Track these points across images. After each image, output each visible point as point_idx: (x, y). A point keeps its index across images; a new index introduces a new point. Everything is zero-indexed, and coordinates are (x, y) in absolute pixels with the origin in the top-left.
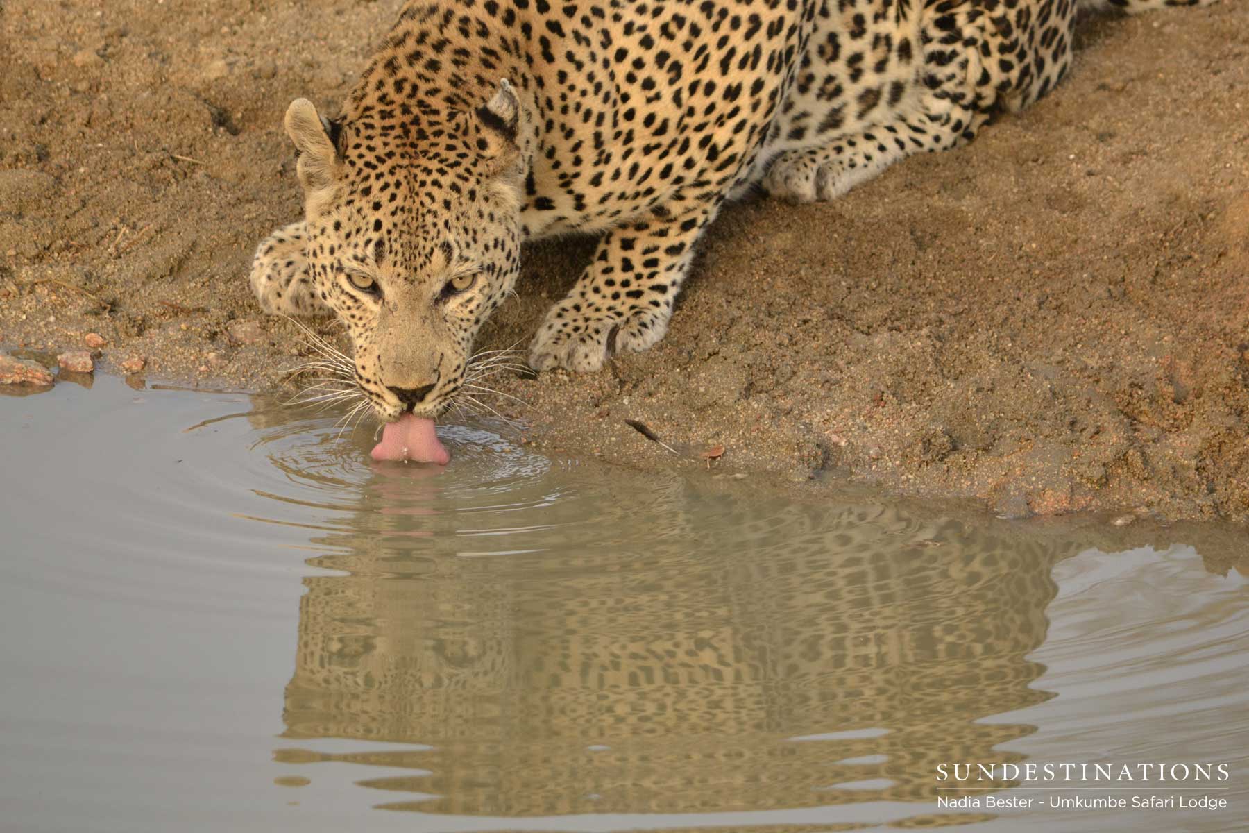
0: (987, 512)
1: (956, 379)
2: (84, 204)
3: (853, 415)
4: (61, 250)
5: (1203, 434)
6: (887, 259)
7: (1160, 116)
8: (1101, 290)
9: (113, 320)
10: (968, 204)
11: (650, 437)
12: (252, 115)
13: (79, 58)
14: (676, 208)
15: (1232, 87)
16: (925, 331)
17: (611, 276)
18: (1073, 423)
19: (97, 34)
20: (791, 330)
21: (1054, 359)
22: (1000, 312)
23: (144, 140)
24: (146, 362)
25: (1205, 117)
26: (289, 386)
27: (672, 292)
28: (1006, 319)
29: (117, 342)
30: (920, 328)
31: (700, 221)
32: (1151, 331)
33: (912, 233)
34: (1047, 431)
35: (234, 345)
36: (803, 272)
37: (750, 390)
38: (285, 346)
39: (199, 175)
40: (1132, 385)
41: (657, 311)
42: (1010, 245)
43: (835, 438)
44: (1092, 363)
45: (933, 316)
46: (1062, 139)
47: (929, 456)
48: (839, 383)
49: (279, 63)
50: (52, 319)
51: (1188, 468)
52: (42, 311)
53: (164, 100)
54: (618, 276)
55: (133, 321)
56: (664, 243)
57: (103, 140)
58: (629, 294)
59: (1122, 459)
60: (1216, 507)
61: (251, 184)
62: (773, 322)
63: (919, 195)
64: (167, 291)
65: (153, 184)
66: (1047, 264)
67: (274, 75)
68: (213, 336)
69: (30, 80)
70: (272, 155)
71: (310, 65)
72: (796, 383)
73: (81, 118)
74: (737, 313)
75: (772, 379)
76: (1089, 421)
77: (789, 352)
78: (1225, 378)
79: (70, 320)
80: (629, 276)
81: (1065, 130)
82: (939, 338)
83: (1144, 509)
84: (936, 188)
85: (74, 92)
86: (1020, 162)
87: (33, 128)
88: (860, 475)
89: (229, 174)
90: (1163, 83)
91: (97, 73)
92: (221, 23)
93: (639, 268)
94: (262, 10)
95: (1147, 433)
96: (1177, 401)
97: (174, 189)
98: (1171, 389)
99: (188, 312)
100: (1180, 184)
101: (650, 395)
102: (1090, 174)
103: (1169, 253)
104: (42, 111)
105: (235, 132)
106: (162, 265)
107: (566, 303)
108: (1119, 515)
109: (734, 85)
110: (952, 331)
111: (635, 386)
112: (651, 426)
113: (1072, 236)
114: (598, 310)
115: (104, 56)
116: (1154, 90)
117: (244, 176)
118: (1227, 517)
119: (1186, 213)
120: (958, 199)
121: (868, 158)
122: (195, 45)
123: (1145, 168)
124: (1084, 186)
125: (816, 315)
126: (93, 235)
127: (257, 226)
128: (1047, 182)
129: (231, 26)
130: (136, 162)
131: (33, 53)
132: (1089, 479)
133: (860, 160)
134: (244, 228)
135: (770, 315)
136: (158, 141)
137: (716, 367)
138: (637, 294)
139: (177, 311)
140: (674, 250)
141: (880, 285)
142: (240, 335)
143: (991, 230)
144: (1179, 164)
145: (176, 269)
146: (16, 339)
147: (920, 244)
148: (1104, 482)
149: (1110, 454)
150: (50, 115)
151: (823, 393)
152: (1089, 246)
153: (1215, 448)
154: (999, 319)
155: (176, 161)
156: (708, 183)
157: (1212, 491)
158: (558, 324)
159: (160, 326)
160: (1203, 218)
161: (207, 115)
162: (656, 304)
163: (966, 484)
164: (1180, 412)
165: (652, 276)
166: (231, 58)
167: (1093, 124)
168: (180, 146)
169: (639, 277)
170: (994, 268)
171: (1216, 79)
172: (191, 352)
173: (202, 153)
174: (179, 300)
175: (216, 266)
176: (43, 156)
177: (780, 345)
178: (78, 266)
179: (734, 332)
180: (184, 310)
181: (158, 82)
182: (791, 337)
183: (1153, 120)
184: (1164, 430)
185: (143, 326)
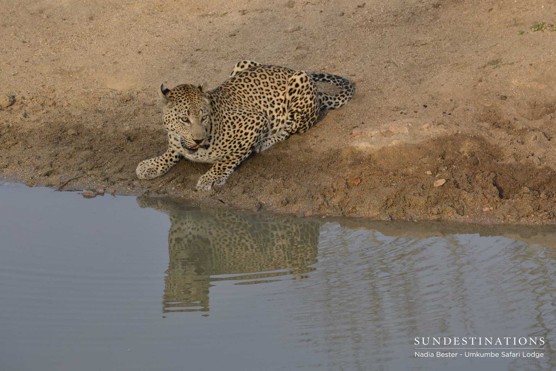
0: (295, 216)
1: (288, 188)
4: (96, 168)
5: (339, 198)
6: (272, 163)
7: (328, 132)
8: (317, 169)
9: (108, 182)
10: (288, 152)
11: (223, 203)
12: (135, 138)
13: (98, 127)
14: (231, 158)
15: (342, 126)
16: (280, 179)
18: (312, 197)
19: (102, 122)
20: (252, 179)
21: (308, 183)
22: (296, 174)
23: (113, 144)
24: (115, 191)
25: (337, 132)
26: (146, 195)
28: (297, 176)
29: (109, 187)
30: (279, 178)
31: (236, 163)
32: (328, 177)
33: (277, 158)
34: (307, 199)
35: (134, 186)
36: (254, 167)
37: (244, 192)
38: (144, 186)
39: (125, 151)
40: (324, 189)
42: (298, 160)
43: (263, 202)
44: (316, 184)
45: (282, 175)
46: (307, 137)
47: (282, 205)
48: (263, 190)
49: (141, 126)
50: (95, 182)
51: (337, 206)
52: (93, 181)
53: (116, 135)
55: (112, 182)
56: (228, 165)
57: (104, 144)
58: (218, 174)
59: (323, 204)
60: (343, 213)
61: (136, 152)
62: (248, 178)
63: (278, 150)
64: (119, 175)
65: (115, 153)
66: (306, 164)
67: (140, 129)
68: (129, 185)
69: (88, 132)
70: (140, 146)
71: (147, 127)
72: (254, 190)
73: (99, 139)
74: (241, 176)
75: (249, 190)
76: (316, 196)
77: (252, 184)
78: (343, 186)
79: (99, 182)
80: (219, 170)
82: (283, 180)
83: (328, 214)
84: (281, 148)
85: (97, 134)
86: (299, 143)
87: (89, 142)
88: (268, 209)
89: (131, 150)
90: (328, 125)
91: (102, 130)
92: (128, 119)
93: (221, 169)
94: (136, 115)
95: (328, 199)
96: (334, 192)
97: (119, 154)
98: (332, 189)
99: (124, 180)
100: (332, 146)
101: (223, 194)
102: (314, 144)
103: (331, 161)
104: (91, 138)
105: (132, 141)
106: (118, 170)
107: (205, 175)
108: (323, 215)
109: (247, 132)
110: (286, 178)
111: (220, 192)
112: (223, 200)
113: (310, 158)
114: (211, 177)
115: (103, 126)
117: (134, 151)
118: (345, 216)
119: (334, 152)
120: (286, 150)
122: (122, 123)
123: (325, 143)
124: (312, 147)
125: (258, 176)
126: (103, 164)
128: (305, 147)
129: (130, 119)
130: (111, 148)
131: (88, 126)
134: (135, 161)
135: (248, 176)
136: (116, 144)
137: (237, 188)
138: (220, 174)
139: (121, 180)
140: (230, 167)
141: (270, 169)
142: (135, 184)
143: (293, 157)
144: (332, 142)
145: (121, 171)
146: (87, 187)
147: (279, 160)
148: (319, 209)
149: (320, 203)
151: (260, 192)
152: (314, 160)
153: (342, 201)
154: (296, 176)
155: (120, 148)
156: (238, 153)
157: (342, 210)
158: (202, 179)
159: (118, 183)
160: (337, 153)
161: (126, 138)
163: (290, 210)
164: (334, 194)
165: (224, 171)
166: (130, 126)
167: (314, 134)
168: (120, 145)
169: (221, 171)
170: (295, 165)
171: (339, 124)
172: (124, 188)
173: (125, 146)
174: (121, 177)
175: (129, 170)
176: (91, 148)
177: (250, 182)
178: (100, 171)
179: (240, 180)
180: (123, 179)
181: (115, 131)
182: (252, 181)
183: (326, 133)
184: (331, 198)
185: (114, 183)
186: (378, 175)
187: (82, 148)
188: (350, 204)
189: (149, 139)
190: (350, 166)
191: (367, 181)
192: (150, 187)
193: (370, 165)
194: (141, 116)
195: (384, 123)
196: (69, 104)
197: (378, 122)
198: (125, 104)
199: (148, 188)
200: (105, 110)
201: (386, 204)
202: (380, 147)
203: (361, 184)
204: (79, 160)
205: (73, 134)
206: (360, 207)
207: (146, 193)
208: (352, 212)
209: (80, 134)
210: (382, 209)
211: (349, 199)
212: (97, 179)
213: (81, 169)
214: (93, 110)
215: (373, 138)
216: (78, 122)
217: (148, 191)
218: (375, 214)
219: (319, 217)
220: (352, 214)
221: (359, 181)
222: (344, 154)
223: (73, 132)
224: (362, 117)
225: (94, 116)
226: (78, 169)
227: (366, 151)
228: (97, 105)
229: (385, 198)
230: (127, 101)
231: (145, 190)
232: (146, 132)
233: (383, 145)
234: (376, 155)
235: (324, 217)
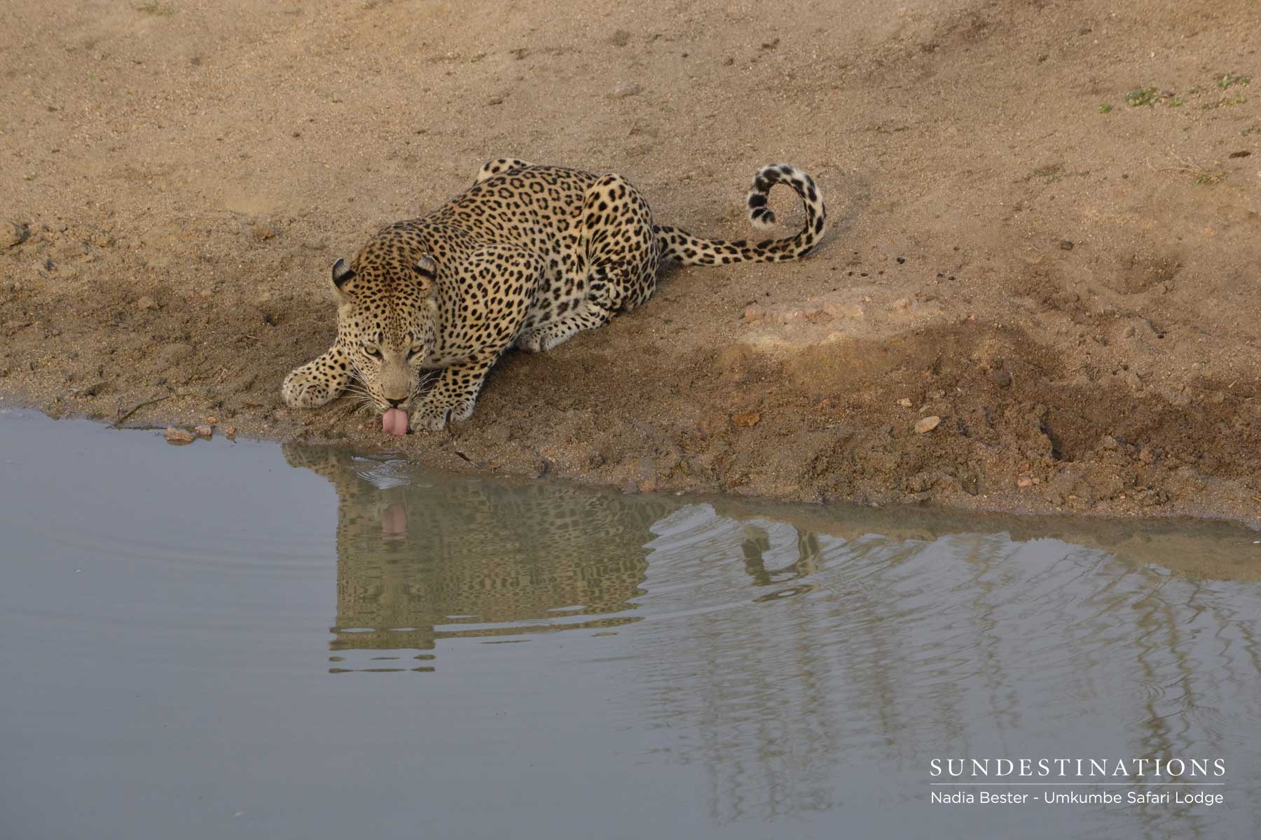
0: (619, 491)
1: (604, 431)
2: (206, 359)
3: (558, 448)
4: (196, 380)
5: (714, 454)
6: (572, 377)
7: (692, 312)
8: (668, 390)
9: (220, 410)
10: (608, 352)
11: (466, 459)
12: (282, 317)
13: (203, 293)
14: (480, 356)
15: (723, 299)
16: (589, 410)
17: (448, 387)
18: (657, 450)
19: (212, 282)
20: (529, 410)
21: (648, 421)
22: (623, 401)
23: (233, 329)
24: (236, 430)
25: (711, 312)
26: (302, 440)
27: (475, 395)
28: (626, 404)
29: (223, 421)
31: (489, 364)
32: (690, 408)
33: (583, 366)
34: (645, 454)
35: (276, 421)
36: (534, 384)
37: (511, 437)
38: (299, 422)
39: (259, 344)
40: (683, 432)
41: (468, 403)
42: (627, 370)
43: (550, 459)
44: (665, 423)
45: (593, 403)
46: (649, 323)
47: (592, 466)
48: (551, 433)
49: (294, 293)
50: (193, 411)
51: (708, 469)
52: (188, 408)
53: (242, 311)
54: (451, 387)
55: (229, 411)
56: (472, 373)
57: (215, 329)
58: (456, 395)
59: (679, 466)
60: (720, 486)
61: (282, 348)
62: (521, 407)
63: (586, 349)
64: (246, 397)
65: (237, 348)
66: (644, 379)
67: (292, 299)
68: (266, 417)
69: (181, 304)
70: (292, 335)
71: (308, 294)
72: (532, 434)
73: (205, 319)
74: (504, 403)
75: (521, 432)
76: (663, 449)
77: (529, 420)
78: (723, 429)
79: (201, 411)
80: (456, 387)
81: (650, 318)
82: (595, 413)
83: (689, 488)
84: (593, 345)
85: (202, 308)
86: (630, 333)
87: (183, 325)
88: (561, 475)
89: (272, 343)
90: (693, 297)
91: (212, 300)
92: (268, 276)
94: (286, 270)
95: (690, 453)
96: (703, 439)
97: (247, 351)
98: (699, 434)
99: (254, 407)
100: (701, 342)
101: (466, 440)
102: (662, 338)
103: (698, 373)
104: (187, 317)
105: (274, 325)
106: (242, 385)
107: (427, 400)
108: (678, 490)
109: (511, 301)
110: (602, 409)
111: (459, 437)
112: (466, 454)
113: (654, 366)
114: (441, 403)
115: (215, 292)
116: (689, 300)
117: (279, 345)
118: (725, 491)
119: (704, 356)
120: (603, 350)
121: (563, 332)
122: (256, 286)
123: (686, 335)
124: (659, 343)
125: (541, 403)
126: (211, 373)
127: (285, 367)
128: (642, 342)
129: (272, 277)
130: (230, 339)
131: (183, 291)
132: (664, 475)
133: (560, 334)
135: (520, 404)
136: (239, 330)
137: (495, 428)
138: (460, 395)
139: (249, 406)
140: (476, 377)
141: (569, 389)
142: (278, 417)
143: (618, 364)
144: (701, 334)
145: (249, 387)
146: (177, 420)
147: (587, 370)
148: (671, 476)
149: (673, 464)
150: (191, 319)
151: (544, 438)
152: (662, 370)
153: (719, 460)
154: (623, 403)
155: (248, 338)
156: (496, 346)
157: (718, 479)
158: (423, 409)
159: (241, 413)
160: (712, 357)
161: (262, 317)
162: (468, 399)
163: (609, 478)
164: (704, 444)
165: (466, 387)
166: (273, 292)
167: (662, 316)
168: (250, 331)
169: (460, 387)
170: (620, 381)
171: (717, 295)
172: (256, 425)
173: (260, 335)
174: (250, 401)
175: (267, 386)
176: (188, 338)
177: (525, 417)
178: (204, 387)
179: (503, 411)
180: (252, 405)
181: (239, 303)
182: (530, 413)
183: (689, 314)
184: (697, 452)
185: (234, 414)
186: (797, 406)
187: (169, 338)
188: (736, 467)
189: (312, 320)
190: (738, 385)
191: (773, 419)
192: (311, 423)
193: (781, 383)
194: (297, 271)
195: (813, 295)
196: (142, 243)
197: (800, 293)
198: (262, 246)
199: (306, 425)
200: (219, 257)
201: (814, 468)
202: (805, 345)
203: (762, 424)
204: (161, 363)
205: (148, 308)
206: (758, 474)
207: (301, 435)
208: (741, 484)
209: (165, 308)
210: (804, 478)
211: (734, 457)
212: (197, 405)
213: (164, 383)
214: (193, 256)
215: (788, 327)
216: (161, 281)
217: (307, 432)
218: (790, 489)
219: (671, 493)
220: (740, 487)
221: (757, 418)
222: (728, 358)
223: (150, 303)
224: (767, 281)
225: (196, 269)
226: (157, 381)
227: (772, 355)
228: (203, 245)
229: (811, 455)
230: (267, 238)
231: (299, 431)
232: (307, 306)
233: (810, 342)
234: (794, 364)
235: (679, 494)
